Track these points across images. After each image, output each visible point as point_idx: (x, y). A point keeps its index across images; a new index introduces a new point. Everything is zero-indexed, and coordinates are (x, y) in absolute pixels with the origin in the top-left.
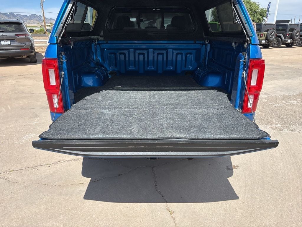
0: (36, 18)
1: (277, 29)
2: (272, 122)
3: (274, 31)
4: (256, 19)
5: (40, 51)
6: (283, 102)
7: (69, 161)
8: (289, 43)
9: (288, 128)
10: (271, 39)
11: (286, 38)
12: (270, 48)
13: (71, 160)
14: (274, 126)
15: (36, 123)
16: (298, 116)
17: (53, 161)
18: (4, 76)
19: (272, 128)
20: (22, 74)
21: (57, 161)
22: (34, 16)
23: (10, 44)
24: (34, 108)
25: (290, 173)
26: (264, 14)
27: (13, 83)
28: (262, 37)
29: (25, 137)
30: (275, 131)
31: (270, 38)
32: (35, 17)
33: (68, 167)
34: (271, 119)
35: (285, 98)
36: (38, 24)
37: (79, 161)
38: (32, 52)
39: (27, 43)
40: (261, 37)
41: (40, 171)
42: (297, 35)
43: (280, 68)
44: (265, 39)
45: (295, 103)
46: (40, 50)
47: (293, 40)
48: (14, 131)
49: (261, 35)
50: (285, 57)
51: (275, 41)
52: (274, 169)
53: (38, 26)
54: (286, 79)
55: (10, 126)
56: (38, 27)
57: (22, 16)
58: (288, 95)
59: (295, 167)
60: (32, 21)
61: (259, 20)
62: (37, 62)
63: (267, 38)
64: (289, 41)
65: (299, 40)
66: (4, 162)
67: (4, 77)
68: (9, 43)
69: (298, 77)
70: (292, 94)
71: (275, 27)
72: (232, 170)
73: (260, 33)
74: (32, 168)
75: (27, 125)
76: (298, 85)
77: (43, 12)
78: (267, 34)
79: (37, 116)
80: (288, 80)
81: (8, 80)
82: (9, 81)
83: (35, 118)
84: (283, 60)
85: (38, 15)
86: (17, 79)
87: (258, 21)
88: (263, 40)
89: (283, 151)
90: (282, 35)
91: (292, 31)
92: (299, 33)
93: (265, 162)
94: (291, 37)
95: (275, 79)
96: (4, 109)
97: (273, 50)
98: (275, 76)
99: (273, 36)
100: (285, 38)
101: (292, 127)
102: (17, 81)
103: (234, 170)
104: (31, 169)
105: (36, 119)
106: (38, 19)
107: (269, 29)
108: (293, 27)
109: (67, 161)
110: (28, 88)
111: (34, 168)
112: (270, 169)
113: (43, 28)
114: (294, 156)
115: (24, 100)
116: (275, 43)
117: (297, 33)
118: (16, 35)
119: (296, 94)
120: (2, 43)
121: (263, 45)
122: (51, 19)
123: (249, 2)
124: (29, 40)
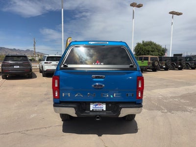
0: (29, 52)
3: (170, 61)
8: (180, 68)
9: (170, 112)
10: (168, 65)
14: (163, 111)
15: (36, 109)
16: (177, 107)
17: (48, 126)
18: (14, 85)
21: (50, 126)
22: (28, 50)
26: (164, 51)
29: (32, 116)
30: (163, 113)
36: (31, 55)
38: (30, 72)
39: (28, 67)
46: (34, 71)
47: (182, 66)
48: (26, 113)
49: (162, 63)
51: (171, 66)
56: (30, 57)
61: (162, 54)
62: (32, 78)
63: (166, 65)
64: (179, 66)
65: (186, 66)
68: (19, 67)
71: (170, 59)
77: (35, 49)
78: (166, 62)
79: (37, 106)
83: (35, 106)
88: (164, 66)
90: (175, 63)
91: (181, 61)
92: (185, 62)
94: (180, 64)
95: (168, 88)
98: (168, 86)
99: (169, 63)
100: (177, 65)
107: (166, 60)
113: (34, 58)
117: (183, 62)
118: (23, 63)
120: (15, 67)
121: (164, 68)
122: (38, 52)
123: (155, 45)
124: (30, 65)
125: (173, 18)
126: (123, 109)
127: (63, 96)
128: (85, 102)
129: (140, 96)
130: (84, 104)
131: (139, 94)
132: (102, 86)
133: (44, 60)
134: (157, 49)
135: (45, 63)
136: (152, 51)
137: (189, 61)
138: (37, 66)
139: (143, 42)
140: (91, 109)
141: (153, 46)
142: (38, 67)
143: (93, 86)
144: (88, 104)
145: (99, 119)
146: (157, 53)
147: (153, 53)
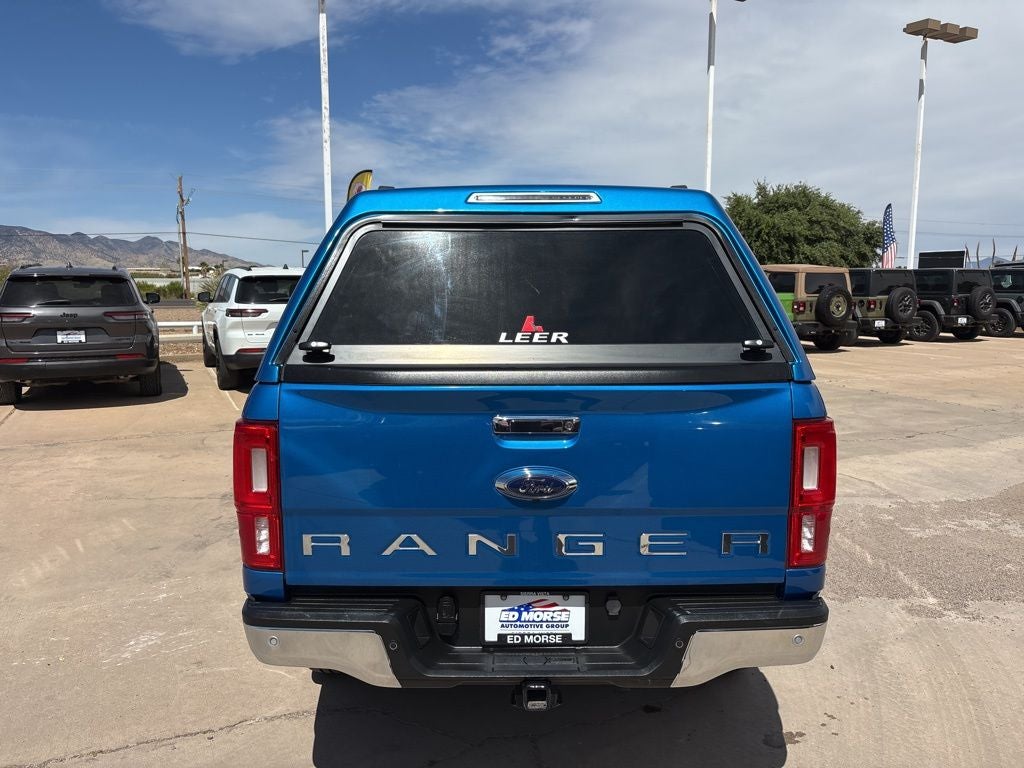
0: (156, 250)
1: (917, 286)
2: (911, 589)
3: (910, 293)
4: (851, 256)
5: (172, 358)
6: (944, 523)
7: (272, 719)
8: (963, 328)
9: (959, 607)
10: (904, 315)
11: (953, 311)
12: (903, 341)
13: (280, 717)
14: (916, 601)
15: (165, 595)
16: (992, 571)
17: (223, 720)
18: (56, 441)
19: (910, 610)
20: (117, 436)
21: (234, 720)
22: (150, 243)
23: (83, 340)
24: (156, 548)
25: (960, 756)
26: (877, 237)
27: (88, 466)
28: (873, 310)
29: (132, 643)
30: (917, 619)
31: (900, 314)
32: (153, 246)
33: (269, 738)
34: (907, 581)
35: (951, 509)
36: (164, 265)
37: (303, 721)
38: (150, 364)
39: (138, 339)
40: (869, 309)
41: (184, 752)
42: (986, 303)
43: (937, 410)
44: (883, 314)
45: (984, 525)
46: (171, 354)
47: (975, 318)
48: (98, 624)
49: (869, 303)
50: (950, 373)
51: (917, 321)
52: (912, 740)
53: (160, 273)
54: (956, 446)
55: (85, 607)
56: (162, 277)
57: (110, 243)
58: (960, 500)
59: (979, 735)
60: (142, 259)
61: (863, 257)
62: (163, 395)
63: (889, 314)
64: (962, 321)
65: (994, 318)
66: (71, 724)
67: (59, 443)
68: (83, 338)
69: (992, 440)
70: (974, 496)
71: (913, 280)
72: (782, 747)
73: (865, 299)
74: (157, 742)
75: (138, 604)
76: (995, 467)
77: (184, 233)
78: (888, 300)
79: (168, 575)
80: (958, 450)
81: (70, 456)
82: (76, 459)
83: (160, 579)
84: (945, 383)
85: (164, 241)
86: (101, 450)
87: (857, 262)
88: (879, 318)
89: (941, 684)
90: (937, 304)
91: (970, 291)
92: (991, 294)
93: (885, 719)
94: (968, 310)
95: (920, 448)
96: (62, 552)
97: (913, 350)
98: (919, 438)
99: (909, 306)
100: (947, 312)
101: (973, 606)
102: (99, 459)
103: (789, 747)
104: (156, 748)
105: (164, 584)
106: (163, 252)
107: (892, 287)
108: (970, 278)
109: (266, 719)
110: (136, 479)
111: (165, 742)
112: (901, 742)
113: (179, 280)
114: (976, 701)
115: (124, 521)
116: (917, 328)
117: (984, 298)
118: (106, 314)
119: (986, 497)
120: (61, 338)
121: (878, 333)
122: (205, 252)
123: (826, 204)
124: (144, 328)
125: (924, 55)
126: (699, 639)
127: (307, 550)
128: (450, 592)
129: (807, 546)
130: (447, 602)
131: (807, 533)
132: (558, 485)
133: (224, 298)
134: (836, 228)
135: (231, 313)
136: (811, 242)
137: (1013, 288)
138: (188, 330)
139: (762, 190)
140: (491, 636)
141: (816, 212)
142: (196, 334)
143: (500, 485)
144: (471, 602)
145: (540, 705)
146: (836, 248)
147: (816, 251)
